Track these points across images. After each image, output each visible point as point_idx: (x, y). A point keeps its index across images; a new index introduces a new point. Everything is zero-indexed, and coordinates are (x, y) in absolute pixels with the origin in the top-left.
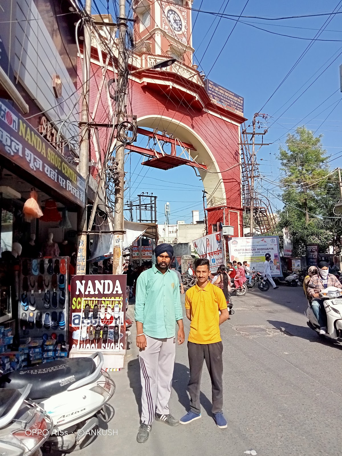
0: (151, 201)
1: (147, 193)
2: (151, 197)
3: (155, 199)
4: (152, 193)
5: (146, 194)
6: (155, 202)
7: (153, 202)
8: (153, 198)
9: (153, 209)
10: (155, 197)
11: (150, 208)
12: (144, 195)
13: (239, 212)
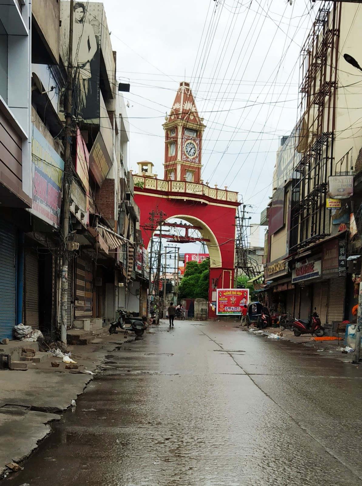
0: (175, 251)
1: (172, 245)
2: (175, 248)
3: (178, 250)
4: (176, 245)
7: (177, 252)
8: (177, 249)
9: (177, 258)
10: (179, 248)
11: (174, 257)
12: (169, 246)
13: (231, 271)
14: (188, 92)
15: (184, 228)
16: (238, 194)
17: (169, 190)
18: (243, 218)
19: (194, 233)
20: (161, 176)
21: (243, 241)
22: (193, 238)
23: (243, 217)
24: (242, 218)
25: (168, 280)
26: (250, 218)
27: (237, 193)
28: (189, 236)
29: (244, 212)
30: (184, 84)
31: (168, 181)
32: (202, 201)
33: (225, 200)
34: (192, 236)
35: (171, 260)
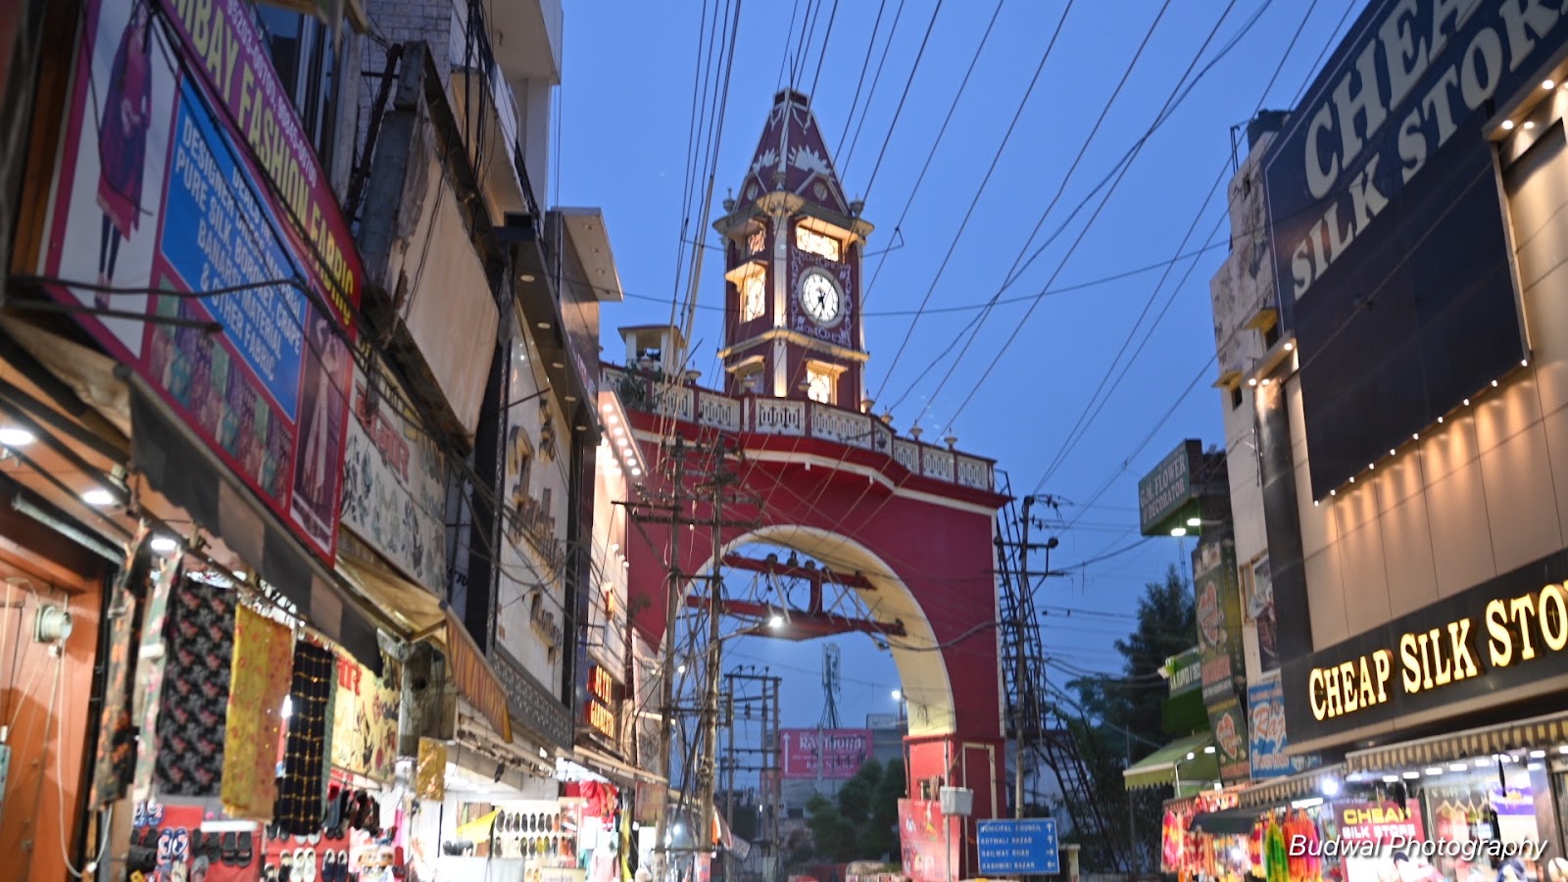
0: (764, 690)
1: (753, 668)
2: (765, 679)
3: (776, 686)
4: (767, 669)
5: (747, 672)
6: (776, 691)
7: (770, 692)
8: (770, 684)
9: (770, 715)
10: (776, 681)
11: (760, 713)
12: (743, 673)
13: (992, 749)
14: (804, 122)
15: (803, 581)
16: (995, 466)
17: (746, 428)
18: (1025, 546)
19: (846, 600)
20: (712, 377)
21: (1031, 631)
22: (840, 619)
23: (1025, 540)
24: (1019, 545)
25: (739, 794)
26: (1053, 543)
27: (990, 462)
28: (825, 608)
29: (1025, 521)
30: (787, 96)
31: (740, 399)
32: (871, 473)
33: (952, 480)
34: (837, 611)
35: (748, 722)
